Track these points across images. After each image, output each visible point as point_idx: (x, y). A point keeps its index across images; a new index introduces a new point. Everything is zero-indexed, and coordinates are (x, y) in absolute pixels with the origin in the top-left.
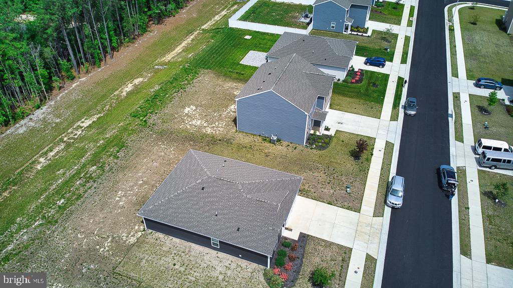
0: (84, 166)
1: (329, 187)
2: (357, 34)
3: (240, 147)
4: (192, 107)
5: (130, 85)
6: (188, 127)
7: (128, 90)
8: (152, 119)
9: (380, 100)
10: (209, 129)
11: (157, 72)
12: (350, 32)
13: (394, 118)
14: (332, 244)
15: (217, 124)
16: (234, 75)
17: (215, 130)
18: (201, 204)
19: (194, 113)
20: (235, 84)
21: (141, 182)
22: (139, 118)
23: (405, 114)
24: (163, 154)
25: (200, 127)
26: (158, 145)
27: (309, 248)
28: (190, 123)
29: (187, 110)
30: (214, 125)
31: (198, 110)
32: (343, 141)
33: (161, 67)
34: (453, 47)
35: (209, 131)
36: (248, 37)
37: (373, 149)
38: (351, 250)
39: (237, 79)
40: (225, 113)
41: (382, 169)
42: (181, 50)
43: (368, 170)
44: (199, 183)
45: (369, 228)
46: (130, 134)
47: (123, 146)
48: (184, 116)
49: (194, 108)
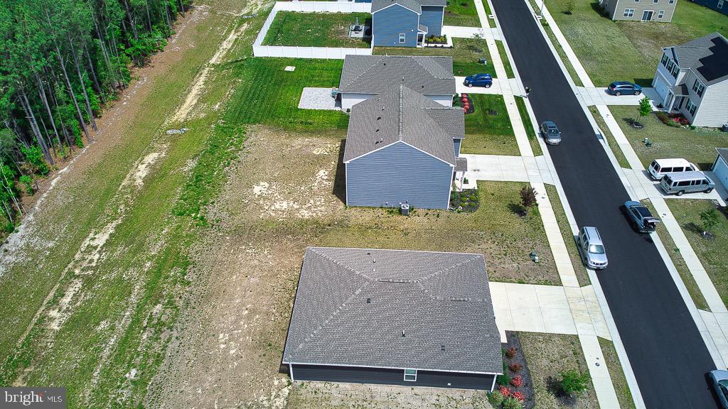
0: (140, 308)
1: (507, 259)
2: (436, 47)
3: (363, 229)
4: (262, 183)
5: (142, 167)
6: (273, 214)
7: (143, 176)
8: (212, 213)
9: (508, 131)
10: (304, 211)
11: (174, 139)
12: (426, 45)
13: (537, 152)
14: (551, 336)
15: (312, 201)
16: (300, 127)
17: (315, 212)
18: (375, 324)
19: (270, 192)
20: (306, 140)
21: (246, 312)
22: (189, 215)
23: (548, 144)
24: (256, 262)
25: (291, 212)
26: (242, 251)
27: (528, 348)
28: (273, 208)
29: (257, 190)
30: (310, 205)
31: (274, 187)
32: (493, 195)
33: (178, 131)
34: (559, 47)
35: (306, 214)
36: (289, 68)
37: (534, 197)
38: (577, 337)
39: (306, 132)
40: (316, 184)
41: (558, 222)
42: (195, 101)
43: (543, 226)
44: (360, 294)
45: (583, 303)
46: (188, 244)
47: (187, 264)
48: (259, 200)
49: (267, 185)
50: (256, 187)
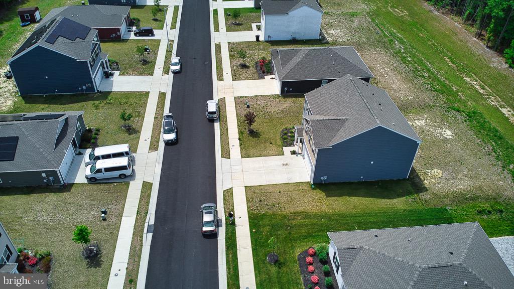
9: (255, 220)
13: (229, 194)
37: (240, 146)
41: (227, 129)
43: (238, 125)
50: (451, 134)
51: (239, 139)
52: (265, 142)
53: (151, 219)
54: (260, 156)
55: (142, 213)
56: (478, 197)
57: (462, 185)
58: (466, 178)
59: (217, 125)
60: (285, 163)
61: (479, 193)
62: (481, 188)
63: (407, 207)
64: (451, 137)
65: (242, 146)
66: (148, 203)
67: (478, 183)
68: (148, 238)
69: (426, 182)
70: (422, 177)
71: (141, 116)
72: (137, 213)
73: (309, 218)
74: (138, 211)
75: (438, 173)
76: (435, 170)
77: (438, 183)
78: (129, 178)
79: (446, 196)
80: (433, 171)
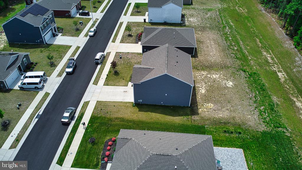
41: (103, 69)
49: (227, 85)
50: (232, 84)
51: (107, 75)
52: (121, 78)
53: (41, 111)
54: (114, 85)
55: (38, 108)
56: (229, 123)
57: (223, 114)
58: (227, 111)
59: (99, 66)
60: (126, 91)
61: (232, 121)
62: (234, 118)
63: (181, 122)
64: (231, 86)
65: (107, 79)
66: (43, 103)
67: (233, 114)
68: (35, 121)
69: (200, 110)
70: (199, 107)
71: (61, 58)
72: (36, 108)
73: (123, 122)
74: (36, 107)
75: (211, 105)
76: (210, 104)
77: (207, 112)
78: (40, 89)
79: (209, 119)
80: (208, 104)
